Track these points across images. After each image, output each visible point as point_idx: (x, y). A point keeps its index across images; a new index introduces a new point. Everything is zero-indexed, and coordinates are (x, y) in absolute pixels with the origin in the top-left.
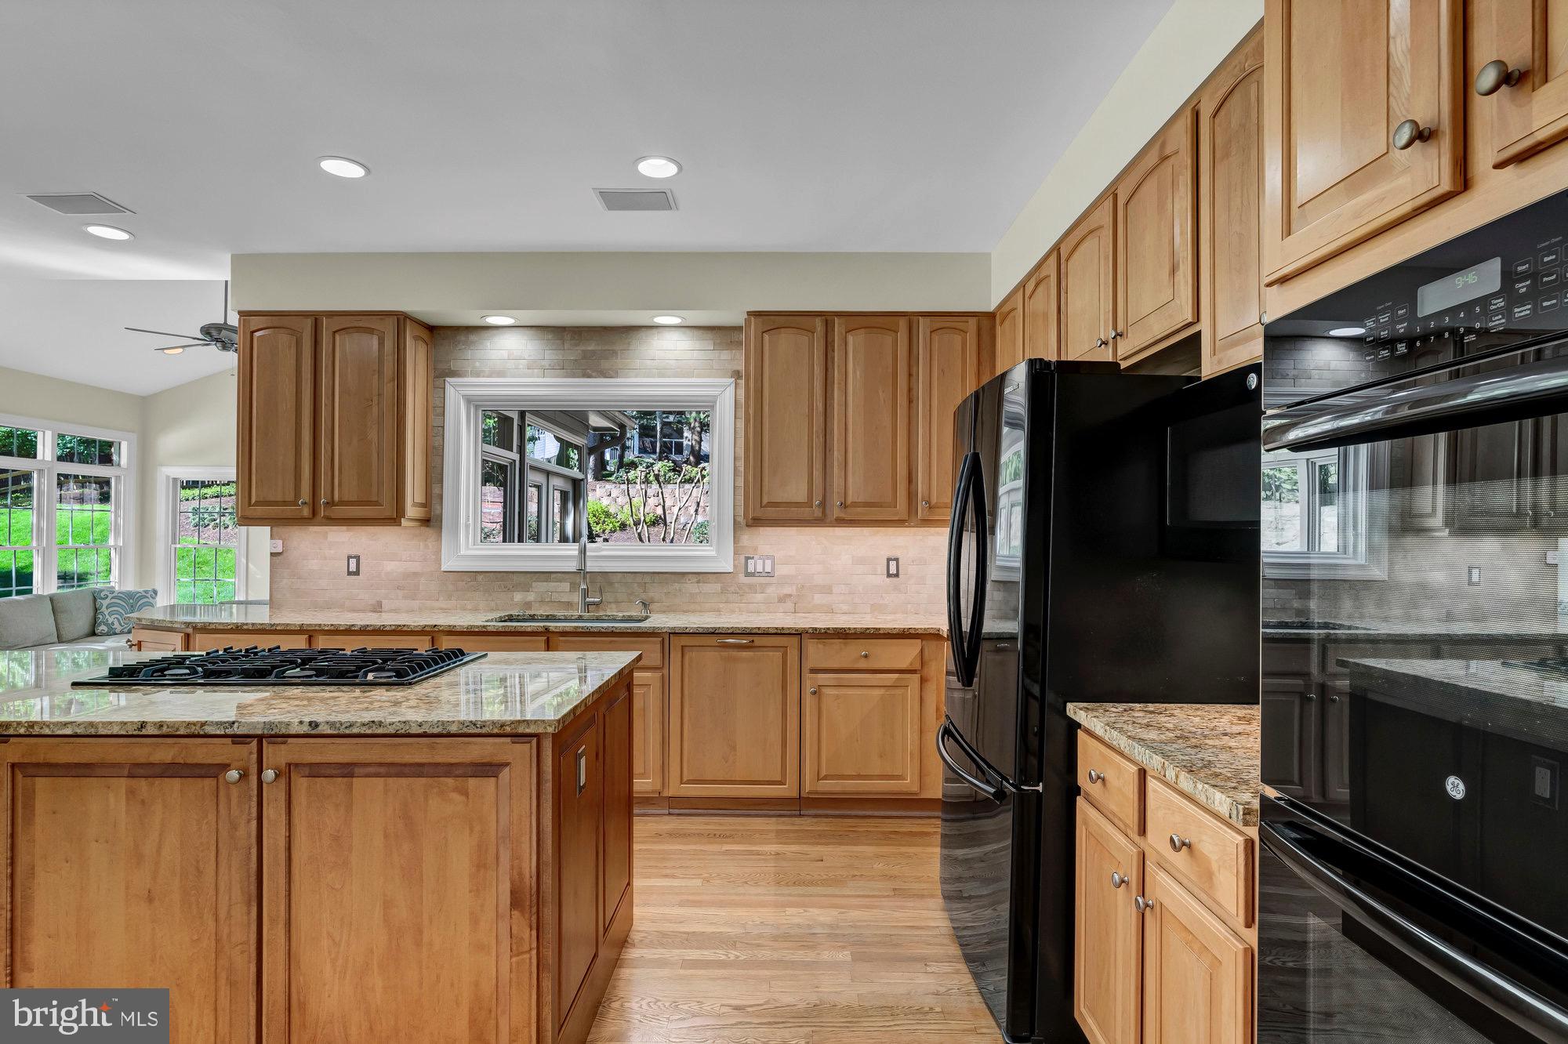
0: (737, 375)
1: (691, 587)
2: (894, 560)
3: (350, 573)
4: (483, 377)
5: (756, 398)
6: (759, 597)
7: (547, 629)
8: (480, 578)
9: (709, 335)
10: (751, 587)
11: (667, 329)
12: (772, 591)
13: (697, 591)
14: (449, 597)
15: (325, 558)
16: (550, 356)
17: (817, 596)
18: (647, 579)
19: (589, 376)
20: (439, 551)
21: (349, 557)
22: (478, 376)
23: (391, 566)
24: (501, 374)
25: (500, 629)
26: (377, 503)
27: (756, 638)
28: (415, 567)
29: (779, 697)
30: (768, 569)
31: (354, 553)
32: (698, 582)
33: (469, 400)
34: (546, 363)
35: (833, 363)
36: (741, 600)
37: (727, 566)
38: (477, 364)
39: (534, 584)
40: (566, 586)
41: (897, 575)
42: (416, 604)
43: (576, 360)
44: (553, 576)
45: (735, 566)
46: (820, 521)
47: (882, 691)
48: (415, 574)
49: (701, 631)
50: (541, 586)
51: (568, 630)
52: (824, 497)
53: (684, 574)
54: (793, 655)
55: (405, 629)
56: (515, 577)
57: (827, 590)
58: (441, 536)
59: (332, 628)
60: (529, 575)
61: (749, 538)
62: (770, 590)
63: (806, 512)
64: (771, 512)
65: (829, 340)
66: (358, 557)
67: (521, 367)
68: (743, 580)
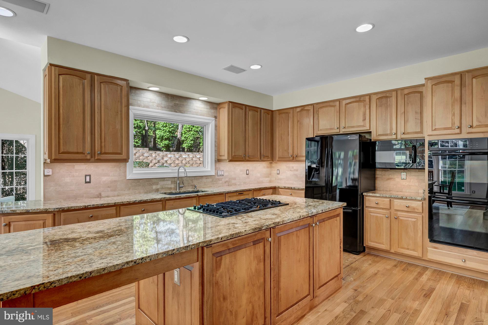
0: (215, 117)
1: (204, 180)
2: (248, 170)
3: (87, 182)
4: (141, 107)
6: (221, 182)
8: (141, 181)
9: (209, 104)
10: (219, 179)
11: (198, 100)
12: (224, 180)
13: (206, 181)
14: (129, 189)
15: (74, 177)
16: (164, 103)
17: (233, 181)
18: (193, 178)
19: (176, 112)
20: (126, 171)
21: (86, 176)
22: (139, 106)
23: (104, 179)
24: (148, 107)
28: (116, 178)
30: (223, 174)
31: (88, 174)
32: (206, 179)
33: (134, 115)
34: (163, 105)
35: (246, 118)
36: (216, 183)
37: (213, 174)
38: (138, 102)
39: (159, 182)
40: (170, 182)
41: (248, 174)
43: (172, 106)
44: (166, 179)
45: (215, 173)
48: (115, 181)
50: (161, 183)
52: (246, 154)
53: (202, 176)
56: (153, 180)
57: (235, 179)
58: (126, 166)
60: (158, 179)
61: (218, 165)
62: (223, 180)
65: (246, 112)
66: (90, 176)
67: (154, 105)
68: (217, 177)
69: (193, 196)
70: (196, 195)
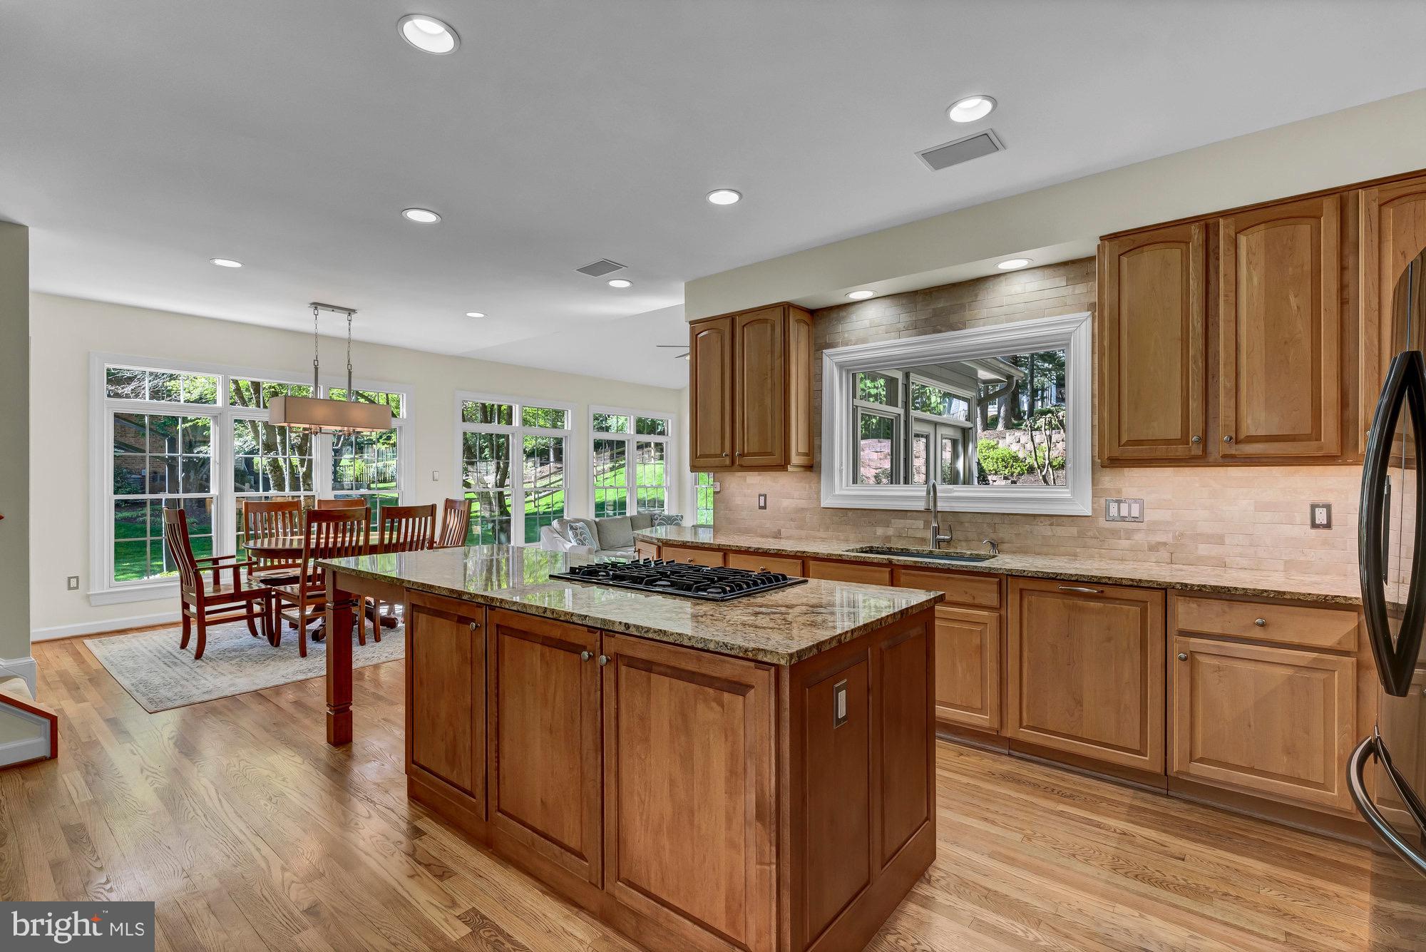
0: (1091, 307)
1: (1044, 529)
2: (1323, 506)
3: (761, 508)
4: (851, 345)
5: (1111, 328)
6: (1124, 543)
7: (890, 561)
9: (1062, 271)
10: (1115, 533)
11: (1015, 274)
12: (1141, 538)
13: (1050, 533)
14: (827, 529)
15: (745, 496)
16: (905, 318)
17: (1201, 546)
18: (997, 520)
19: (940, 332)
20: (819, 492)
21: (760, 495)
22: (847, 345)
23: (786, 503)
24: (864, 341)
25: (852, 559)
26: (771, 454)
27: (1105, 589)
28: (803, 503)
29: (1137, 657)
30: (1135, 513)
31: (762, 493)
32: (1051, 525)
33: (841, 366)
34: (901, 326)
35: (1217, 272)
36: (1101, 546)
37: (1084, 507)
38: (846, 335)
39: (893, 521)
40: (920, 524)
41: (1328, 526)
42: (803, 533)
43: (926, 319)
44: (909, 514)
45: (1093, 509)
46: (1200, 459)
47: (1289, 671)
48: (803, 510)
49: (1040, 575)
50: (898, 523)
51: (908, 563)
52: (1206, 431)
53: (1034, 516)
54: (1155, 614)
55: (783, 553)
57: (1219, 540)
58: (820, 478)
59: (737, 549)
60: (888, 513)
61: (1110, 480)
62: (1139, 537)
63: (1180, 450)
64: (1132, 452)
65: (1212, 246)
66: (765, 496)
67: (880, 332)
68: (1102, 522)
69: (875, 561)
70: (885, 562)
